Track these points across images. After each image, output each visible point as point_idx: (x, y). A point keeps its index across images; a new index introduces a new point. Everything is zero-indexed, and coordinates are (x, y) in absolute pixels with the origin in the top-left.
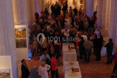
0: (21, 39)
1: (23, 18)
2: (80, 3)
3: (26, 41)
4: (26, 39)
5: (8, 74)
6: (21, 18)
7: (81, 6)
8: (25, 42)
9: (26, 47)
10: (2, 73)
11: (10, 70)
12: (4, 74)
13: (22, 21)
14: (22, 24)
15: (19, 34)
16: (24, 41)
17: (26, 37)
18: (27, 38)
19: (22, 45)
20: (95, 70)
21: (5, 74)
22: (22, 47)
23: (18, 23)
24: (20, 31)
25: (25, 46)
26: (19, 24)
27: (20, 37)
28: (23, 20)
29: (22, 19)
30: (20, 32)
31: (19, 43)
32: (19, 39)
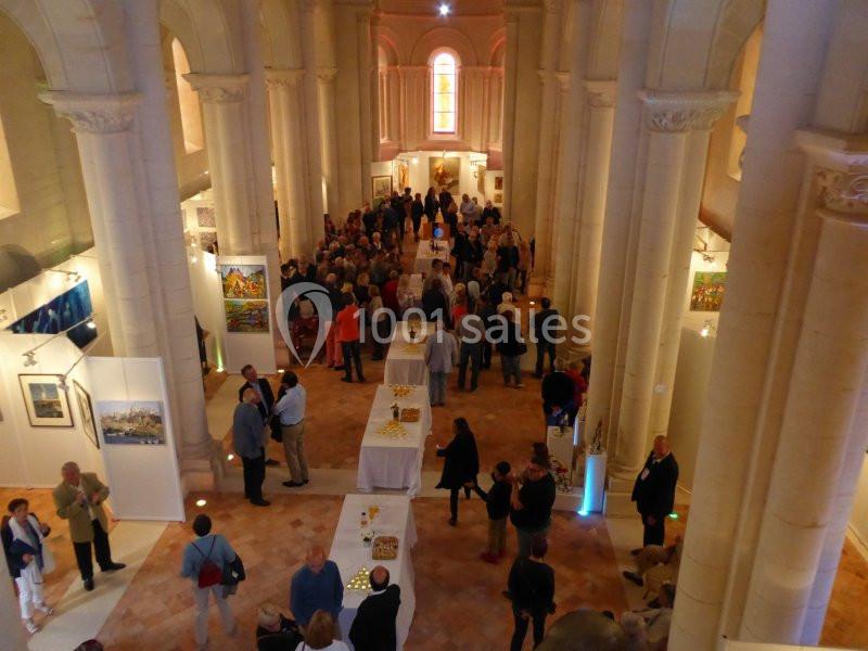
0: (248, 303)
1: (259, 232)
2: (496, 188)
3: (265, 309)
4: (266, 303)
5: (158, 419)
6: (253, 233)
7: (498, 198)
8: (263, 312)
9: (267, 331)
10: (137, 415)
11: (160, 405)
12: (143, 417)
13: (256, 243)
14: (255, 252)
15: (242, 284)
16: (260, 311)
17: (265, 297)
18: (268, 301)
19: (252, 321)
20: (491, 417)
21: (147, 419)
22: (253, 331)
23: (240, 249)
24: (245, 275)
25: (262, 326)
26: (243, 254)
27: (246, 296)
28: (260, 240)
29: (256, 236)
30: (244, 280)
31: (241, 315)
32: (242, 301)
